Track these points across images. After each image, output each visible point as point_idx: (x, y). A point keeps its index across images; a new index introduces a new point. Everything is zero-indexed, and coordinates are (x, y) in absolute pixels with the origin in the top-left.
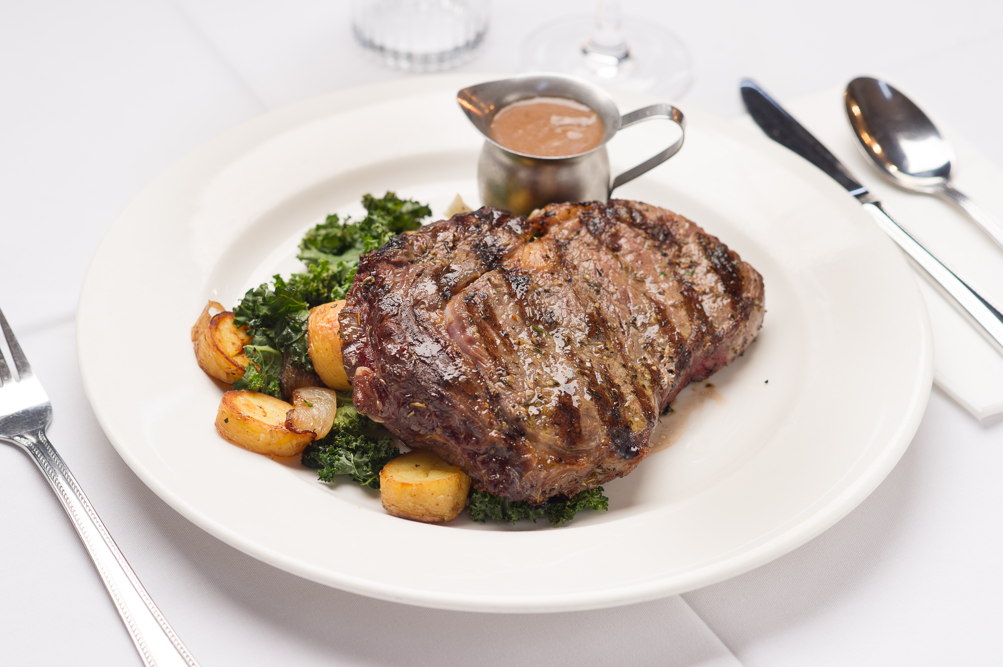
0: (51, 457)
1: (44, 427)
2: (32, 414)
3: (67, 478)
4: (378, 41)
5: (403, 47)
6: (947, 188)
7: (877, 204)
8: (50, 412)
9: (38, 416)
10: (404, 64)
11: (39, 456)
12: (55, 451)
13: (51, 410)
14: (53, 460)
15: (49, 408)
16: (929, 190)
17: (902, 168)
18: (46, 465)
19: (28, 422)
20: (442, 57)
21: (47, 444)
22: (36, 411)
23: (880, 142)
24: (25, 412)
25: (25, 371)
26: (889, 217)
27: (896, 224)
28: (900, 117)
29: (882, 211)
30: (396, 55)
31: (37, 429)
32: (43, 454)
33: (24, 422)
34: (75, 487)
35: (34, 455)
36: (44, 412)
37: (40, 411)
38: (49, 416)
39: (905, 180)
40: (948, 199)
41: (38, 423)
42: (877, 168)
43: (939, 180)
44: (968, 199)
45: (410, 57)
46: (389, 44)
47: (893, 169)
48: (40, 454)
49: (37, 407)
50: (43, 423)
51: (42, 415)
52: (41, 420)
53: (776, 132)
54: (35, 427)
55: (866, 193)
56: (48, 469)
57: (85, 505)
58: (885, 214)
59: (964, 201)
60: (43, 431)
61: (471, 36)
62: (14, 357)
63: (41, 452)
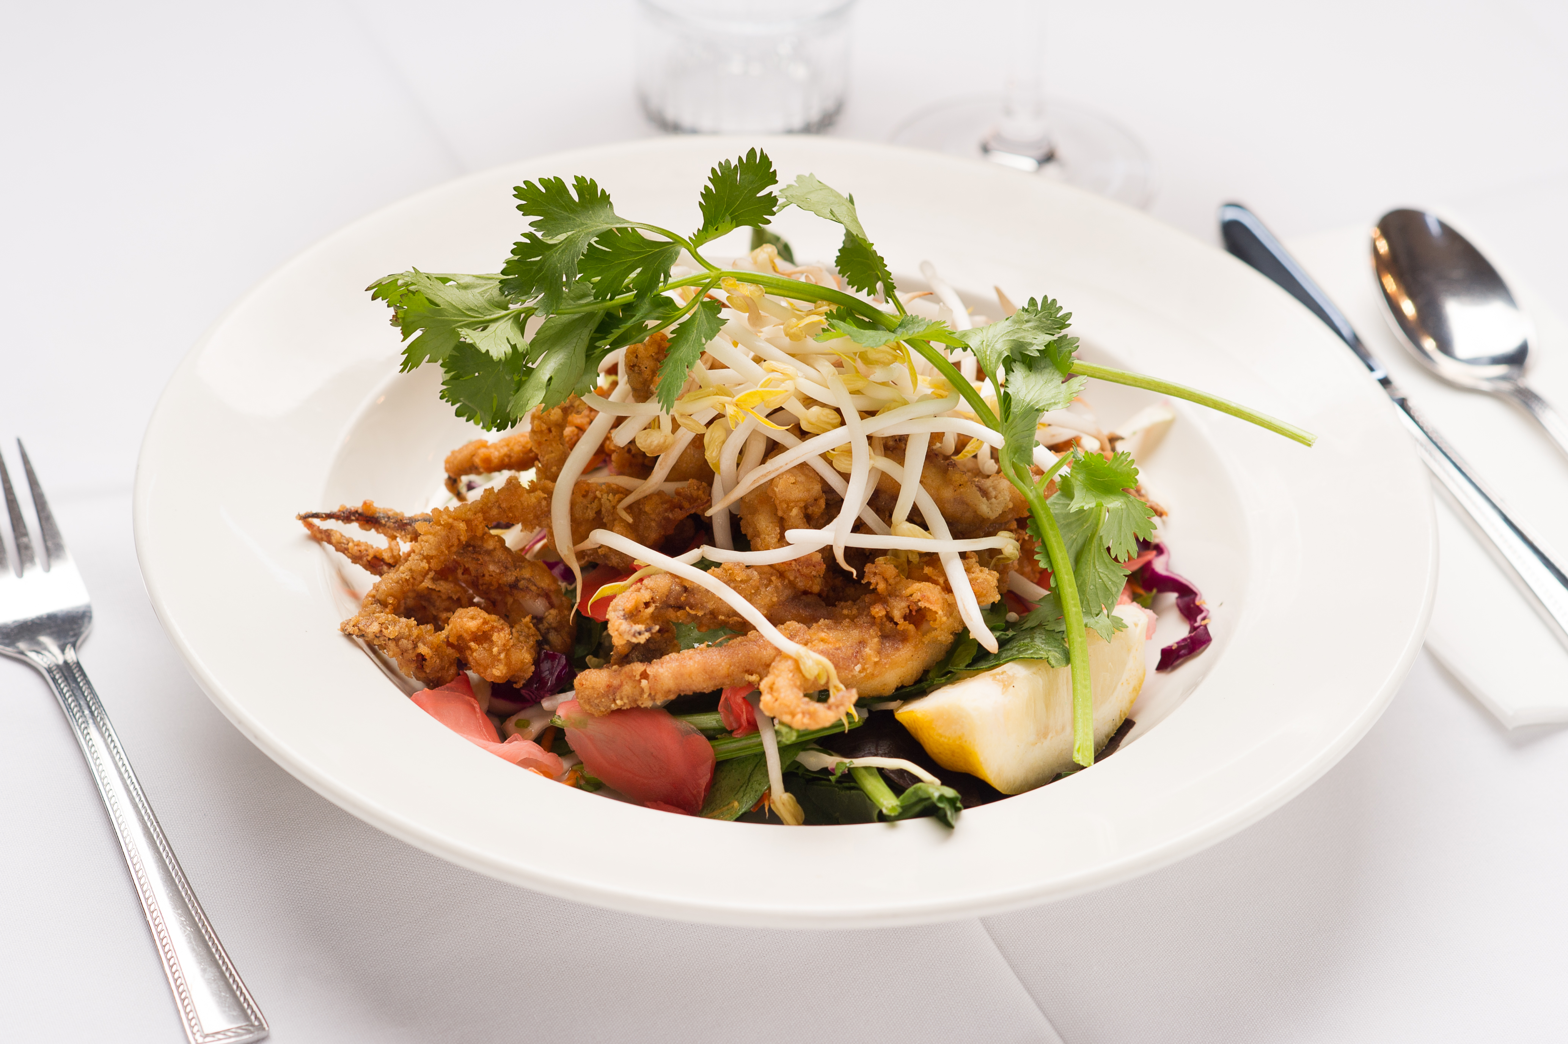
1: (76, 642)
6: (1518, 385)
7: (1401, 402)
8: (89, 620)
9: (71, 623)
11: (60, 681)
13: (90, 618)
15: (88, 614)
16: (1486, 386)
17: (1444, 347)
21: (76, 665)
22: (68, 617)
23: (1414, 296)
24: (52, 618)
25: (58, 557)
26: (1417, 424)
28: (1457, 273)
29: (1409, 413)
31: (65, 644)
33: (47, 631)
35: (54, 679)
36: (80, 618)
37: (74, 617)
38: (86, 625)
39: (1445, 365)
40: (1520, 405)
43: (1503, 371)
44: (1548, 406)
47: (1429, 344)
49: (69, 612)
50: (75, 636)
51: (76, 623)
52: (73, 630)
57: (117, 758)
58: (1415, 420)
59: (1542, 409)
60: (75, 647)
62: (44, 536)
63: (66, 679)
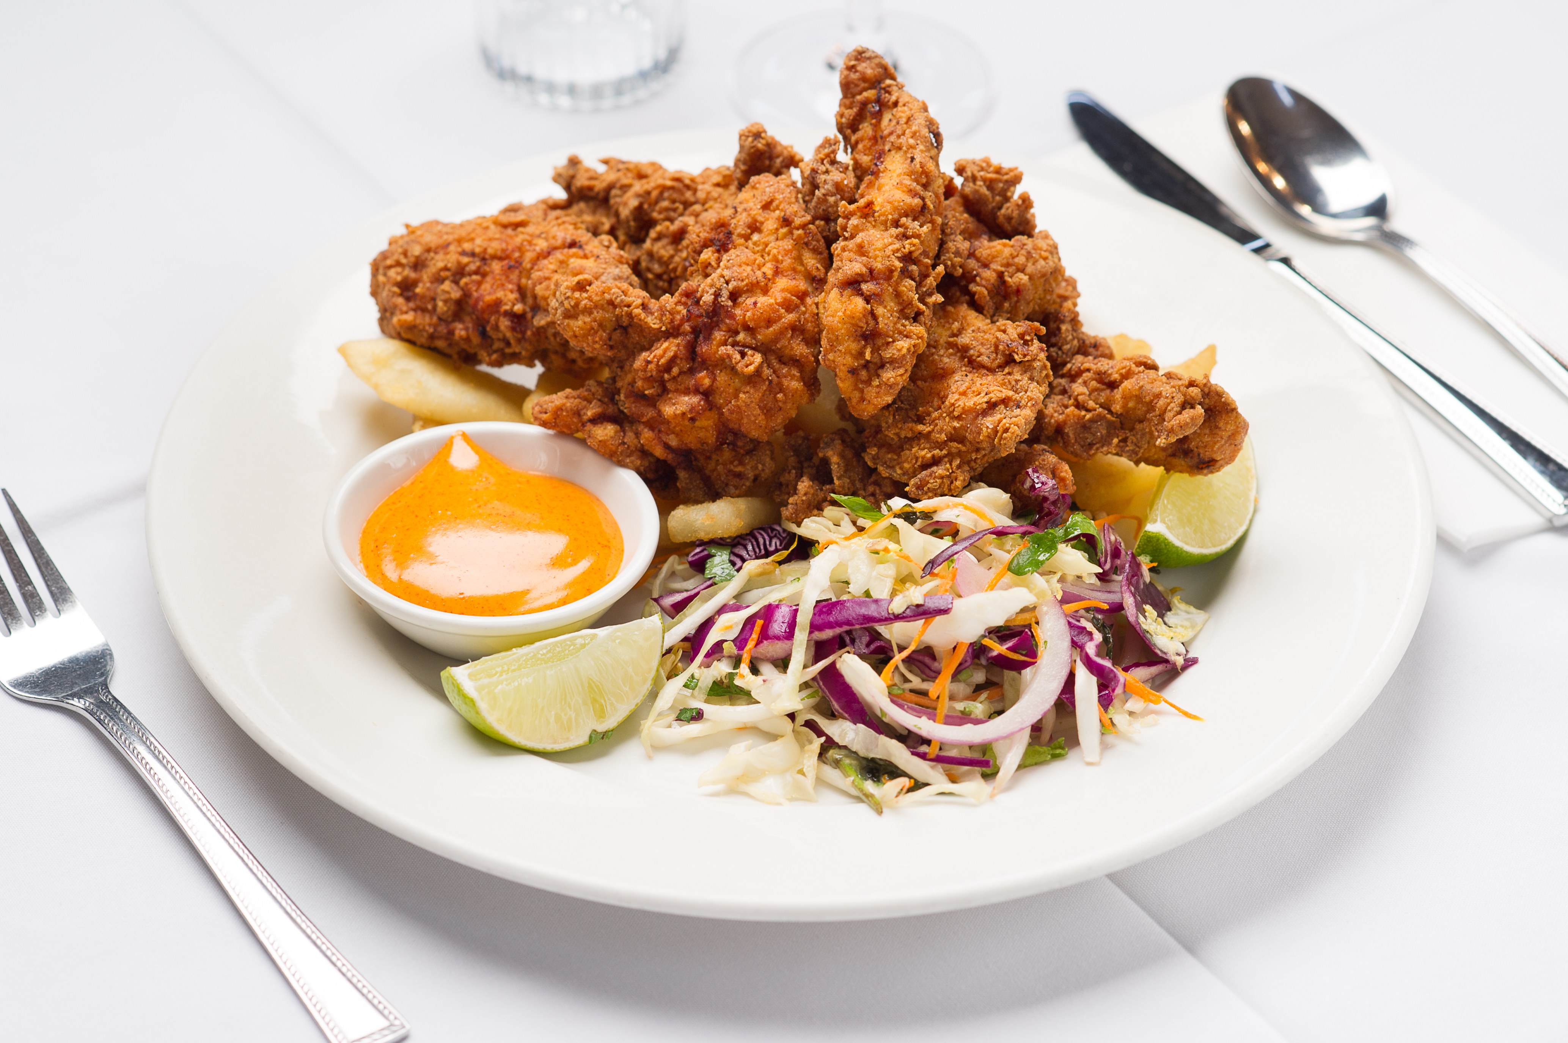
0: (125, 721)
1: (106, 679)
2: (84, 662)
3: (153, 749)
4: (523, 69)
5: (562, 75)
6: (1385, 232)
7: (1286, 261)
8: (111, 658)
9: (94, 665)
10: (564, 101)
11: (106, 722)
12: (130, 713)
13: (111, 655)
14: (129, 725)
15: (108, 652)
16: (1359, 237)
17: (1319, 208)
18: (119, 733)
19: (80, 675)
20: (620, 87)
21: (115, 703)
22: (90, 658)
23: (1282, 171)
24: (74, 661)
25: (65, 600)
26: (1304, 279)
27: (1315, 287)
28: (1306, 133)
29: (1294, 270)
30: (551, 88)
31: (96, 684)
32: (112, 718)
33: (74, 674)
34: (168, 762)
35: (99, 721)
36: (101, 658)
37: (95, 657)
38: (109, 663)
39: (1324, 225)
40: (1388, 247)
41: (96, 675)
42: (1280, 209)
43: (1371, 221)
44: (1416, 245)
45: (572, 90)
46: (541, 72)
47: (1305, 210)
48: (108, 718)
49: (89, 652)
50: (102, 675)
51: (99, 663)
52: (100, 669)
53: (1127, 166)
54: (92, 680)
55: (1267, 246)
56: (123, 740)
57: (186, 787)
58: (1299, 274)
59: (1411, 248)
60: (105, 686)
61: (662, 55)
62: (46, 582)
63: (109, 715)
